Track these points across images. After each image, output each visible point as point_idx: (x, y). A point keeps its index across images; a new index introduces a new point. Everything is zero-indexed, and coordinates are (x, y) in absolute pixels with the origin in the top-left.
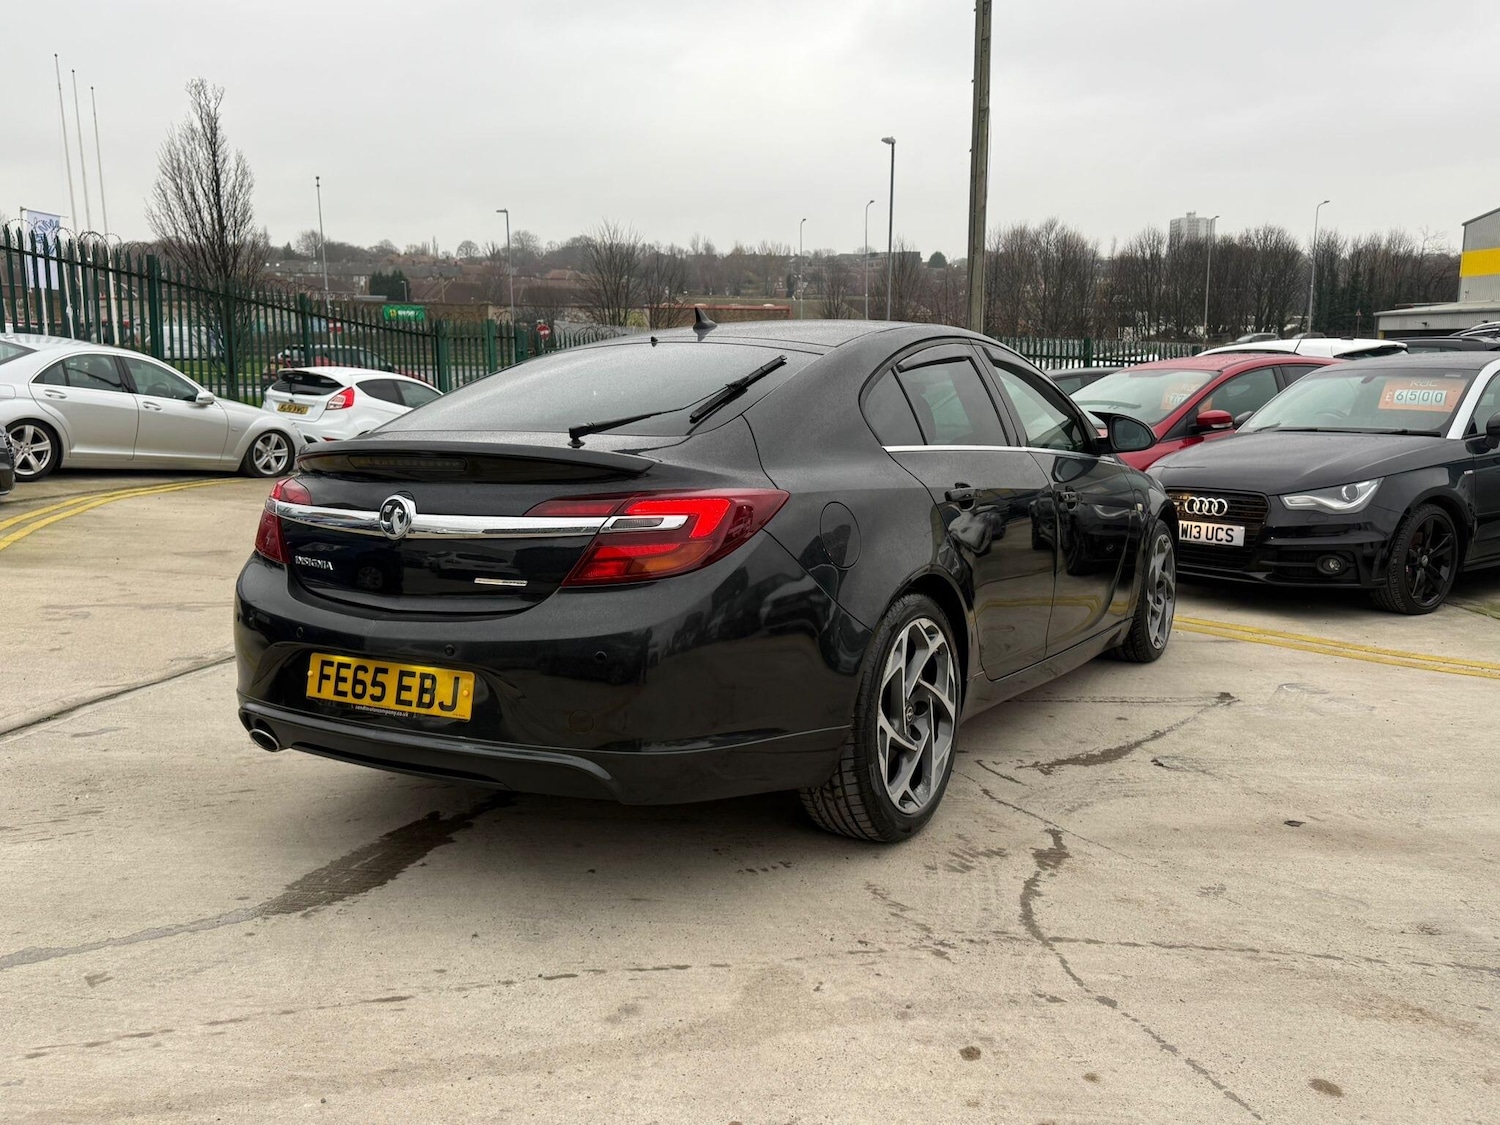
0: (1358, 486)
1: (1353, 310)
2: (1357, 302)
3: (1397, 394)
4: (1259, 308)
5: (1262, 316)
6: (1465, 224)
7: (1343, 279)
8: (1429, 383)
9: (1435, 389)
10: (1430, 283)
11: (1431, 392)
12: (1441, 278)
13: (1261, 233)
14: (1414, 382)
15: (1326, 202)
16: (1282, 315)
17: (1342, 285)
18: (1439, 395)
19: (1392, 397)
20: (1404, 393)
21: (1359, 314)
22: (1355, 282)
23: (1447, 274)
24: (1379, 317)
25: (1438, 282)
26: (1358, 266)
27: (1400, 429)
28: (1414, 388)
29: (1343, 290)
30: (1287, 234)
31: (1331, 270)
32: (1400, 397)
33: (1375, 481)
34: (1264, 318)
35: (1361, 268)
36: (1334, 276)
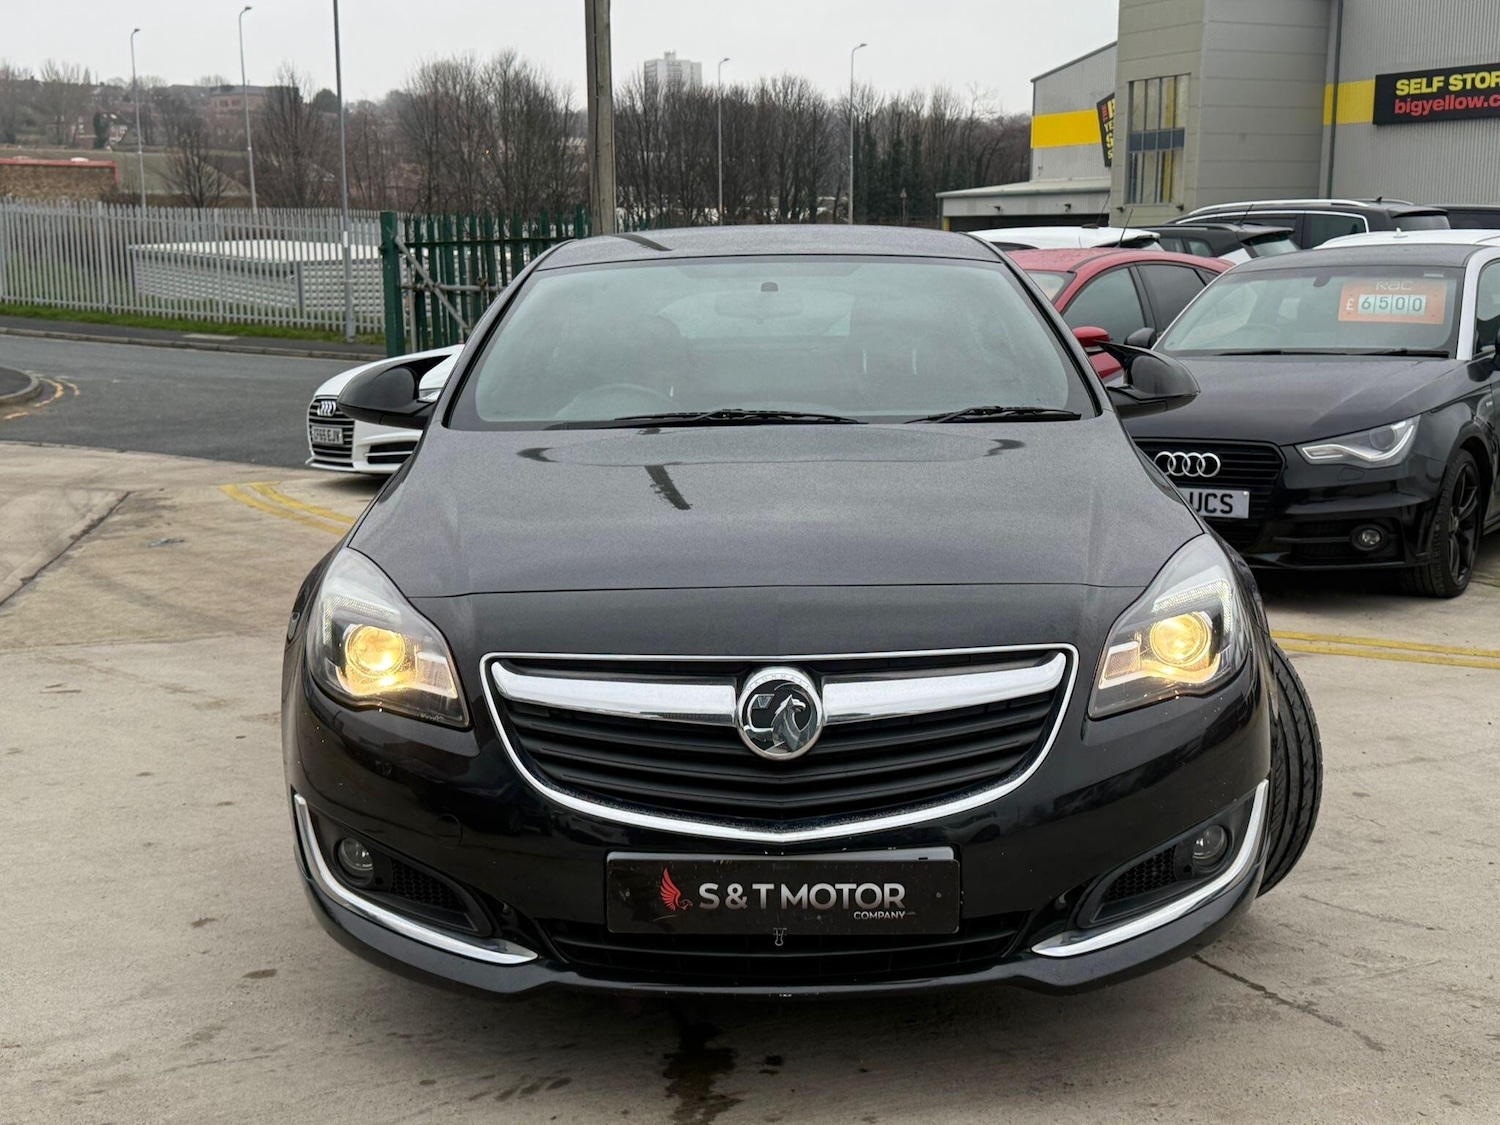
0: (1395, 427)
1: (896, 189)
2: (901, 180)
3: (1362, 299)
4: (783, 186)
5: (787, 195)
6: (1034, 81)
7: (882, 149)
8: (1399, 284)
9: (1409, 293)
10: (983, 154)
11: (1406, 297)
12: (994, 150)
13: (779, 84)
14: (1381, 284)
15: (863, 45)
16: (813, 195)
17: (882, 157)
18: (1418, 302)
19: (1355, 304)
20: (1371, 299)
21: (904, 194)
22: (897, 152)
23: (1001, 145)
24: (942, 199)
25: (991, 154)
26: (899, 132)
27: (1398, 348)
28: (1381, 292)
29: (884, 165)
30: (812, 87)
31: (868, 137)
32: (1366, 305)
33: (1410, 421)
34: (790, 197)
35: (903, 135)
36: (872, 144)
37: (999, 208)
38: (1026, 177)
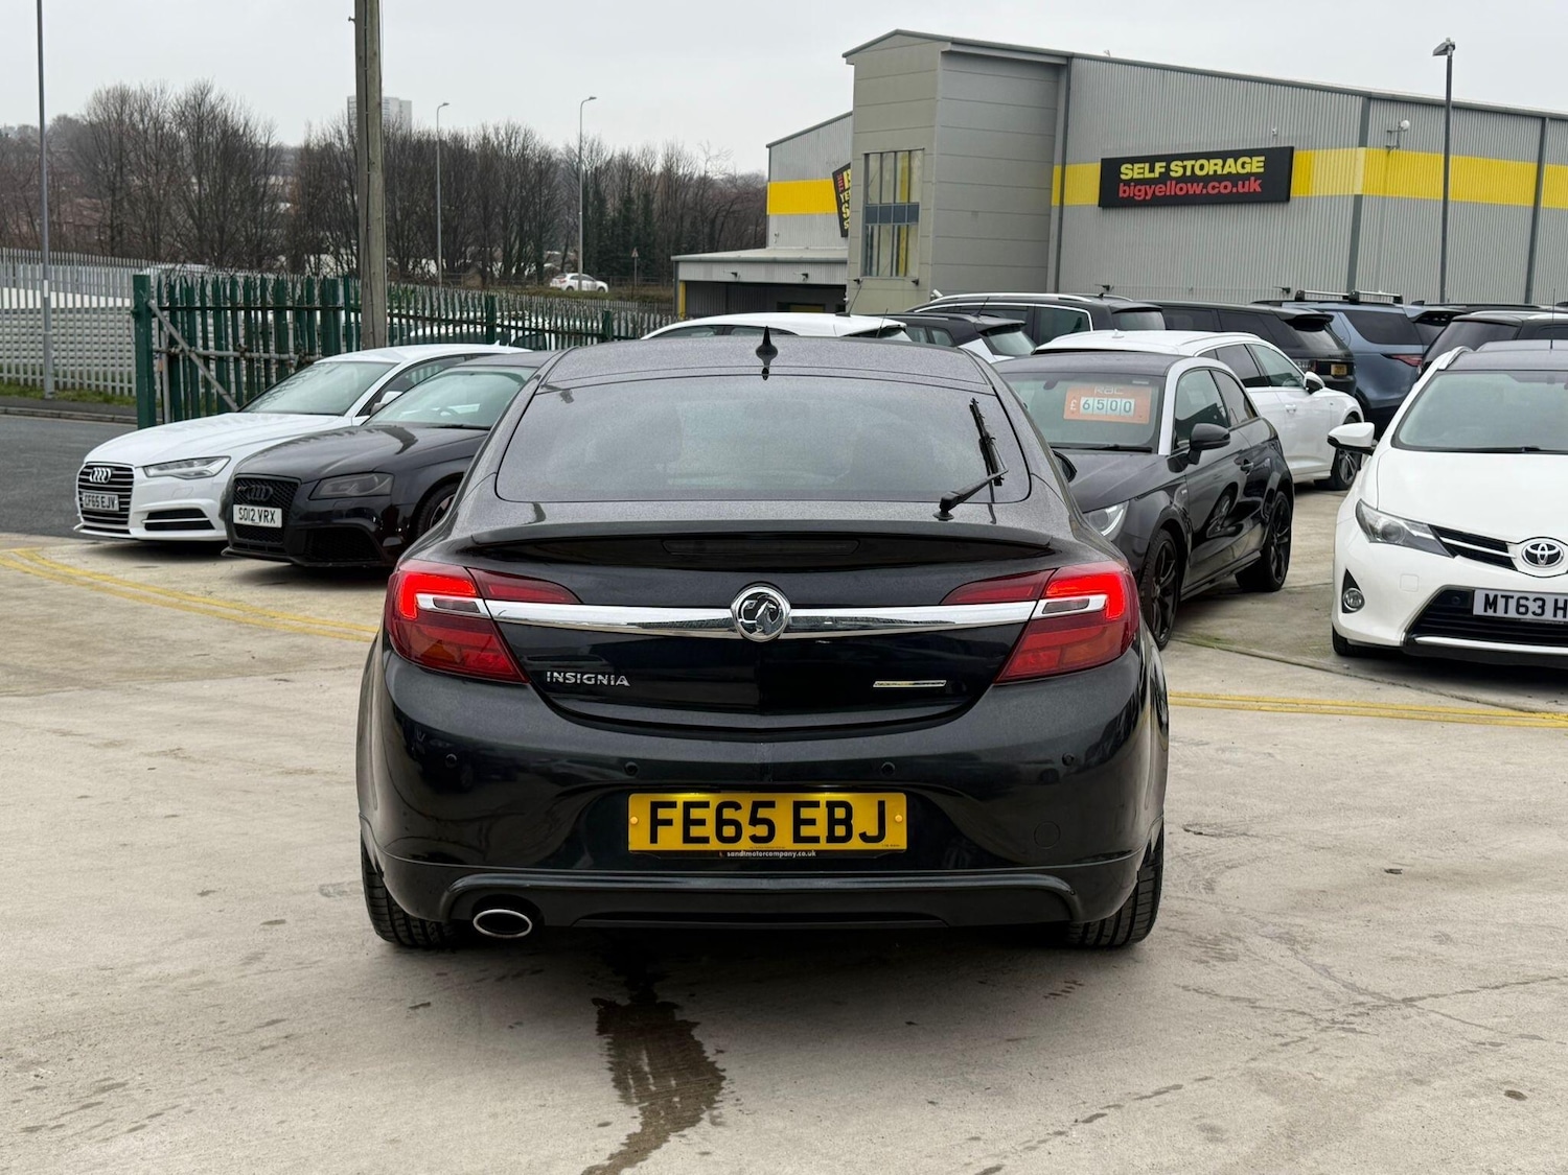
0: (1109, 511)
1: (628, 249)
2: (632, 239)
3: (1083, 401)
4: (507, 240)
5: (511, 250)
6: (769, 146)
7: (612, 206)
8: (1113, 389)
9: (1121, 397)
10: (716, 217)
11: (1119, 400)
12: (728, 212)
13: (502, 132)
14: (1099, 388)
15: (591, 98)
16: (539, 249)
17: (612, 214)
18: (1128, 405)
19: (1078, 405)
20: (1091, 401)
21: (635, 254)
22: (628, 210)
23: (735, 207)
24: (677, 262)
25: (725, 217)
26: (629, 189)
27: (1112, 444)
28: (1098, 395)
29: (614, 223)
30: (537, 138)
31: (597, 193)
32: (1086, 406)
33: (1121, 506)
34: (514, 251)
35: (634, 193)
36: (602, 202)
37: (736, 274)
38: (761, 242)
